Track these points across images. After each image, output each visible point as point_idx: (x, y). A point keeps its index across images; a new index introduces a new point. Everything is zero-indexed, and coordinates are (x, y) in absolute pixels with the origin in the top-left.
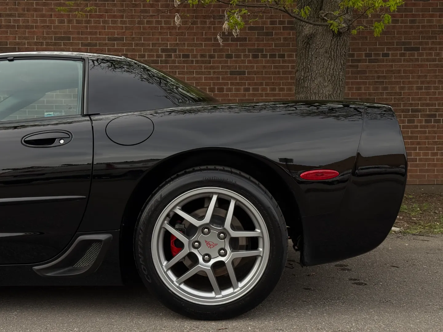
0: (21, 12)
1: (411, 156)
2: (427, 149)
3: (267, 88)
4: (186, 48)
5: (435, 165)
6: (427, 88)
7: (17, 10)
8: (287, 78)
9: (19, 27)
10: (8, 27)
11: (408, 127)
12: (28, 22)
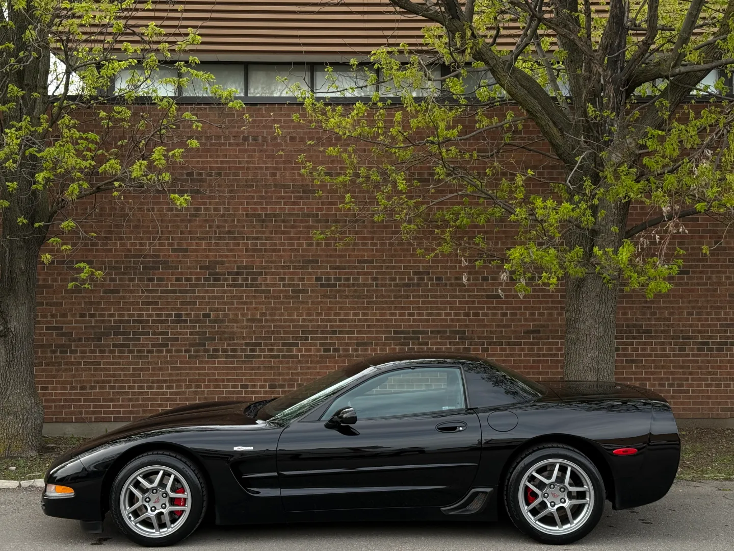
0: (268, 235)
1: (683, 387)
2: (701, 379)
3: (526, 313)
4: (439, 270)
5: (709, 397)
6: (698, 314)
7: (264, 233)
8: (547, 302)
9: (265, 250)
10: (254, 250)
11: (680, 355)
12: (275, 245)
